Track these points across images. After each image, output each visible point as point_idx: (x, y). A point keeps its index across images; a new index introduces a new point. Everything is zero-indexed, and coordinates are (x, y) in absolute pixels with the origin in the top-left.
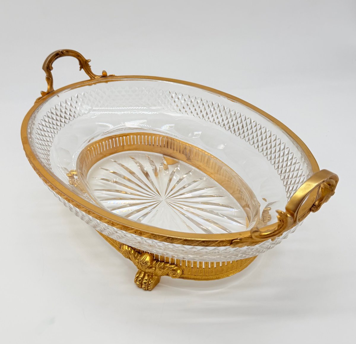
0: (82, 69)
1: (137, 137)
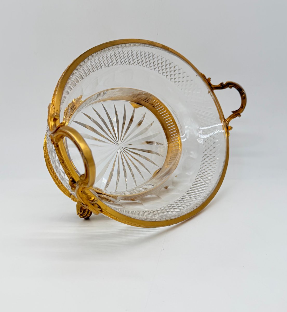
0: (232, 113)
1: (175, 130)
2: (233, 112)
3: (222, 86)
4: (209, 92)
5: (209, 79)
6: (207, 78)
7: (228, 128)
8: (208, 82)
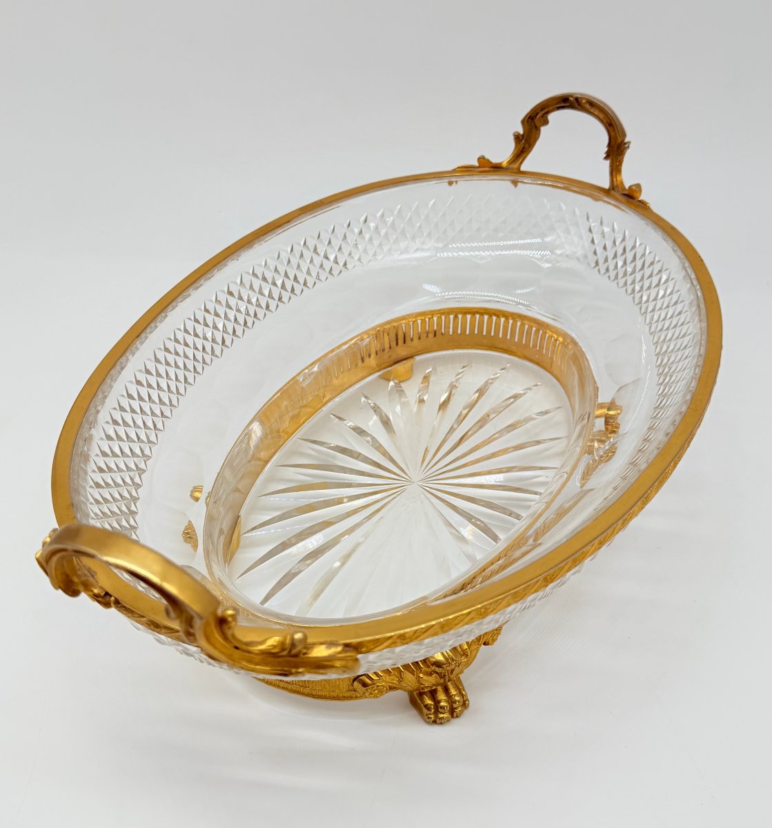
0: (608, 161)
2: (608, 156)
4: (515, 183)
5: (482, 160)
6: (476, 164)
7: (630, 198)
8: (487, 168)
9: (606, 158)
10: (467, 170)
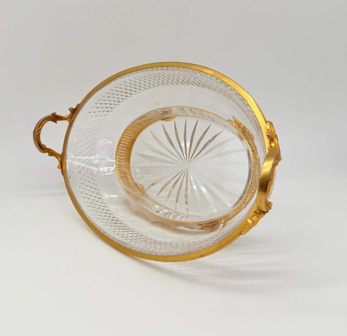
3: (51, 153)
7: (74, 112)
9: (56, 123)
10: (64, 172)
